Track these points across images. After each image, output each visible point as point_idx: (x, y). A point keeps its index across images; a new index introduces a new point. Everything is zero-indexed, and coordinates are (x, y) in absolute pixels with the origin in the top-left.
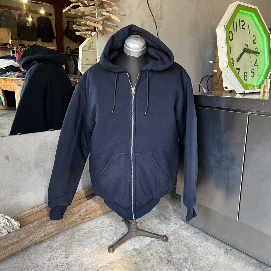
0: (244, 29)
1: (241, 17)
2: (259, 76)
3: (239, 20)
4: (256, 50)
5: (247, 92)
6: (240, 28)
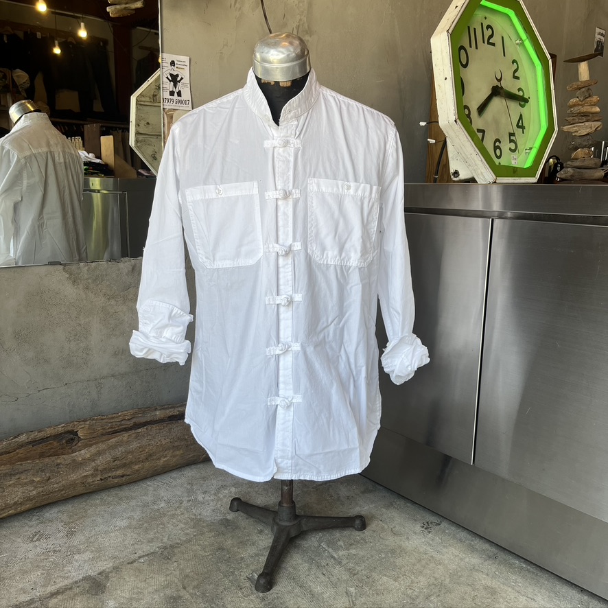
1: (486, 18)
2: (527, 151)
3: (482, 24)
4: (521, 94)
5: (500, 180)
6: (484, 42)
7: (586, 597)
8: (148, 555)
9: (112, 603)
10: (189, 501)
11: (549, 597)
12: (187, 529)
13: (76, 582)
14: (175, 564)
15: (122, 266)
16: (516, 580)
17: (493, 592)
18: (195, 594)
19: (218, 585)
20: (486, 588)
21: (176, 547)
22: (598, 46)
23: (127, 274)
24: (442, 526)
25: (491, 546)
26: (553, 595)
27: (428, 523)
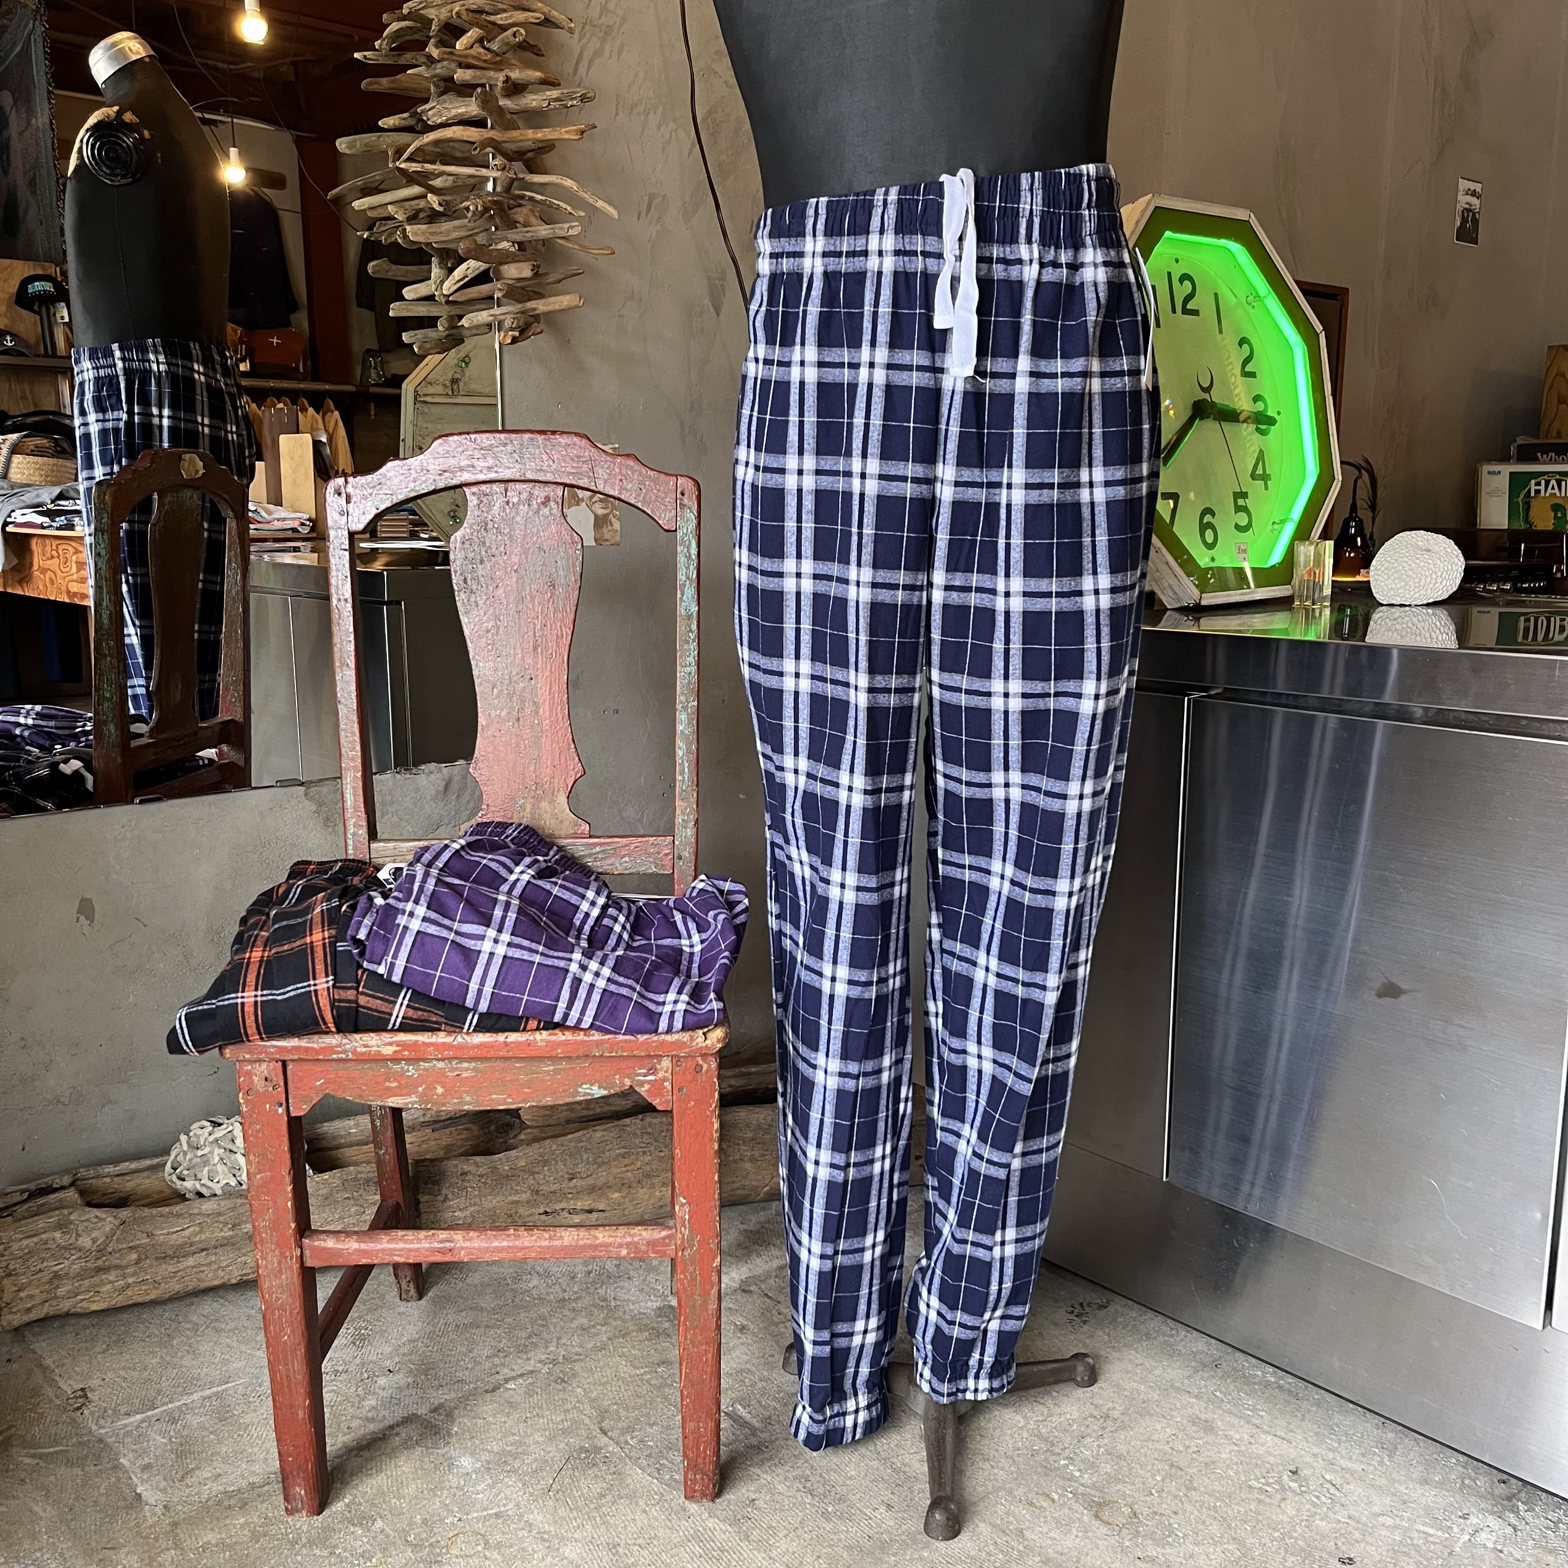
0: (1195, 313)
1: (1177, 261)
2: (1276, 526)
3: (1169, 274)
4: (1259, 407)
5: (1209, 599)
6: (1174, 311)
7: (1390, 1435)
8: (522, 1375)
9: (466, 1462)
10: (589, 1273)
11: (1317, 1434)
12: (594, 1326)
13: (391, 1427)
14: (579, 1390)
15: (425, 783)
16: (1254, 1406)
17: (1208, 1428)
18: (627, 1443)
19: (668, 1428)
20: (1194, 1421)
21: (575, 1361)
22: (1464, 220)
23: (434, 799)
24: (1111, 1309)
25: (1210, 1345)
26: (1326, 1432)
27: (1081, 1305)
